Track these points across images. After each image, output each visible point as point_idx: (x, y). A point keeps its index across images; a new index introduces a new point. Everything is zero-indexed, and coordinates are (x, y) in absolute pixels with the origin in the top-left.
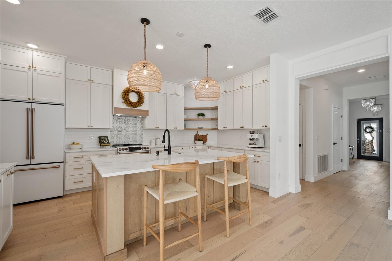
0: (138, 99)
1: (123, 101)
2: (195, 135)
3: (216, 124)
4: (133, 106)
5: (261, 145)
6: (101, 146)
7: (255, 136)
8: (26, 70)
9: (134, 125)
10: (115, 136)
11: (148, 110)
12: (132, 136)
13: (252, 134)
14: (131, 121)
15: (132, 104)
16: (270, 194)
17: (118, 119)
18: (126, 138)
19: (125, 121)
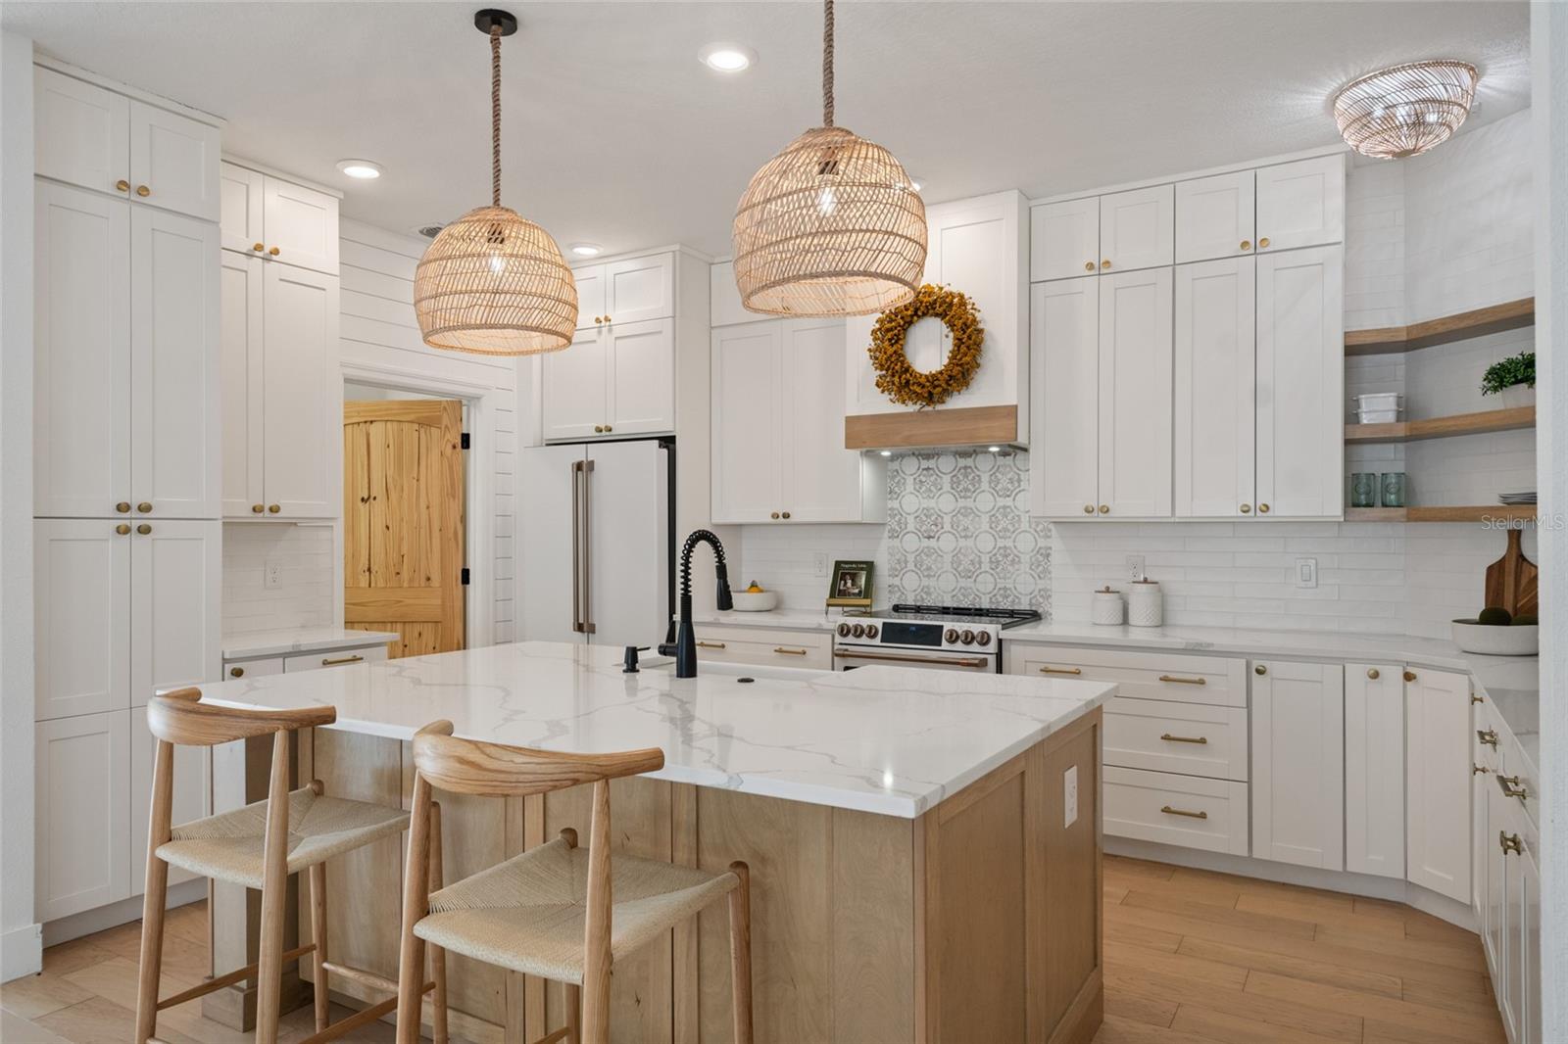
0: (952, 350)
1: (878, 375)
2: (1490, 569)
4: (917, 395)
6: (830, 604)
9: (1001, 502)
11: (1013, 404)
12: (991, 562)
15: (920, 384)
17: (923, 470)
18: (963, 574)
19: (954, 479)
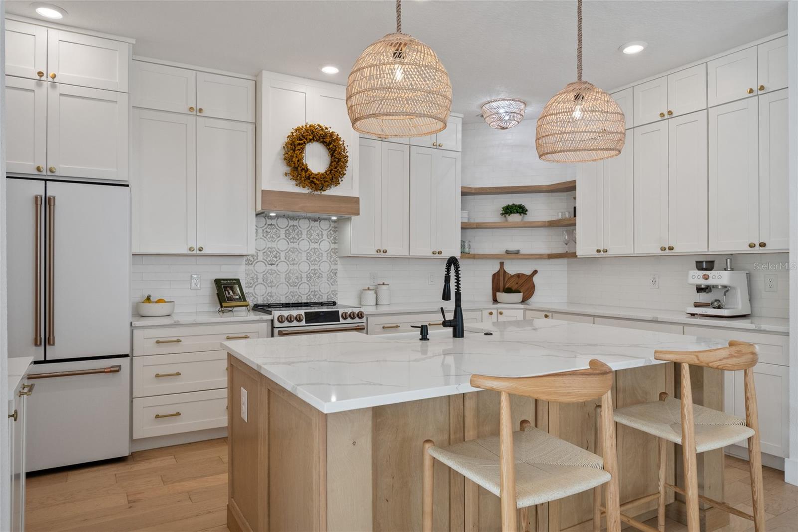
0: (329, 163)
1: (287, 169)
2: (494, 276)
3: (566, 237)
4: (315, 184)
5: (740, 306)
6: (222, 307)
7: (719, 278)
8: (31, 85)
9: (313, 245)
10: (260, 276)
11: (358, 196)
12: (307, 277)
13: (706, 270)
14: (304, 232)
15: (313, 178)
16: (788, 478)
17: (269, 225)
18: (291, 285)
19: (287, 231)
